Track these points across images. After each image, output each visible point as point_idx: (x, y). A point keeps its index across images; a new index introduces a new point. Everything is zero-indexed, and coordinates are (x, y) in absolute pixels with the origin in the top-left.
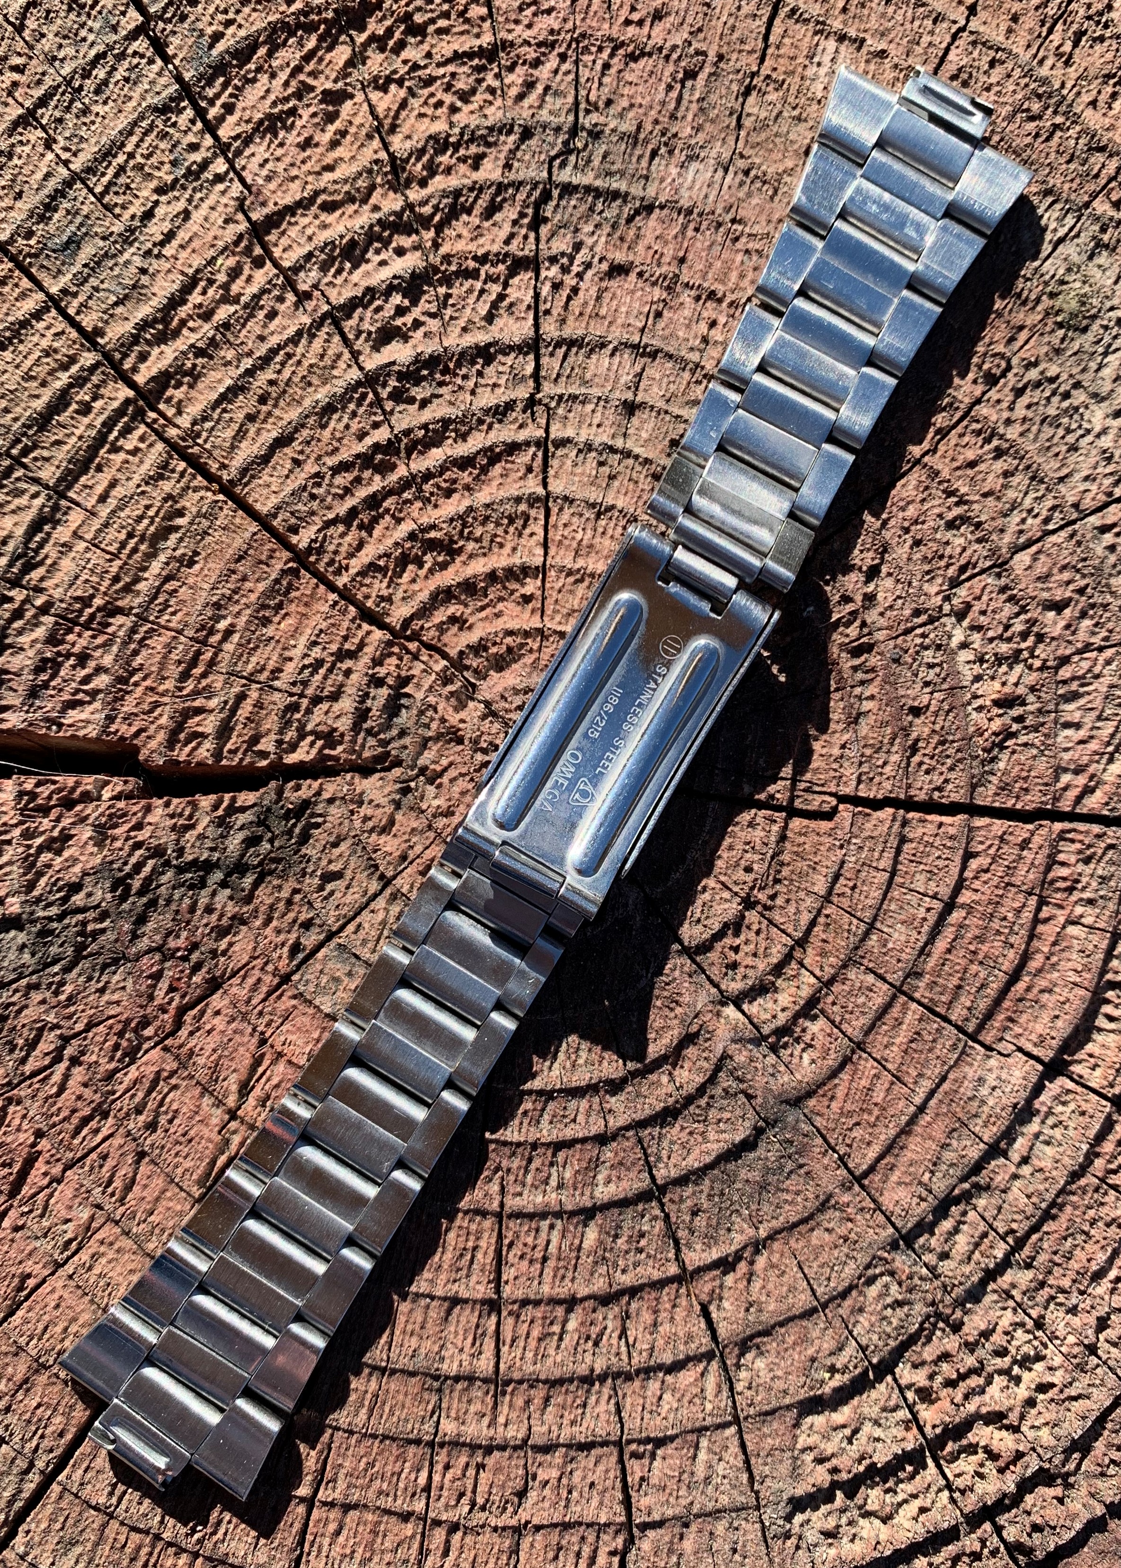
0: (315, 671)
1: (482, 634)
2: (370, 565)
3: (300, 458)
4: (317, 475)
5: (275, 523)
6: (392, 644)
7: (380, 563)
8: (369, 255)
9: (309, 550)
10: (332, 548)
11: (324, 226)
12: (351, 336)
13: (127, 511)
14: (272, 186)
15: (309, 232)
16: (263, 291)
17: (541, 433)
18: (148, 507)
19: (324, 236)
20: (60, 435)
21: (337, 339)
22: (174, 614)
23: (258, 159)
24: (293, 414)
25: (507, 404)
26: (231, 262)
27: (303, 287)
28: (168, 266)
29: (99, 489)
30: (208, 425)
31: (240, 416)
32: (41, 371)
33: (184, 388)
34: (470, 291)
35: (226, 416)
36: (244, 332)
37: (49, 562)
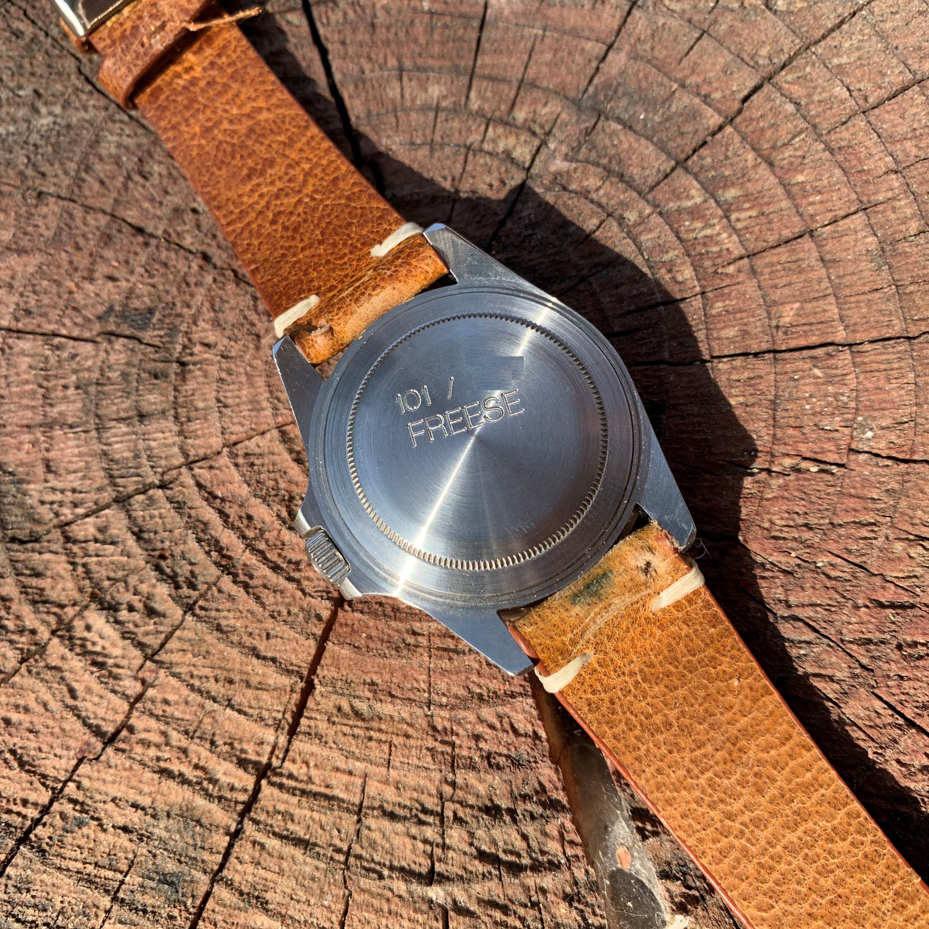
11: (89, 690)
12: (163, 636)
13: (353, 749)
14: (72, 743)
15: (96, 699)
16: (152, 715)
17: (184, 470)
18: (345, 735)
19: (96, 687)
20: (315, 827)
21: (167, 646)
22: (417, 681)
23: (57, 762)
24: (234, 653)
25: (171, 502)
26: (139, 749)
27: (138, 687)
28: (159, 797)
29: (345, 778)
30: (265, 714)
31: (250, 693)
32: (272, 864)
33: (245, 746)
34: (99, 564)
35: (253, 703)
36: (187, 717)
37: (415, 795)
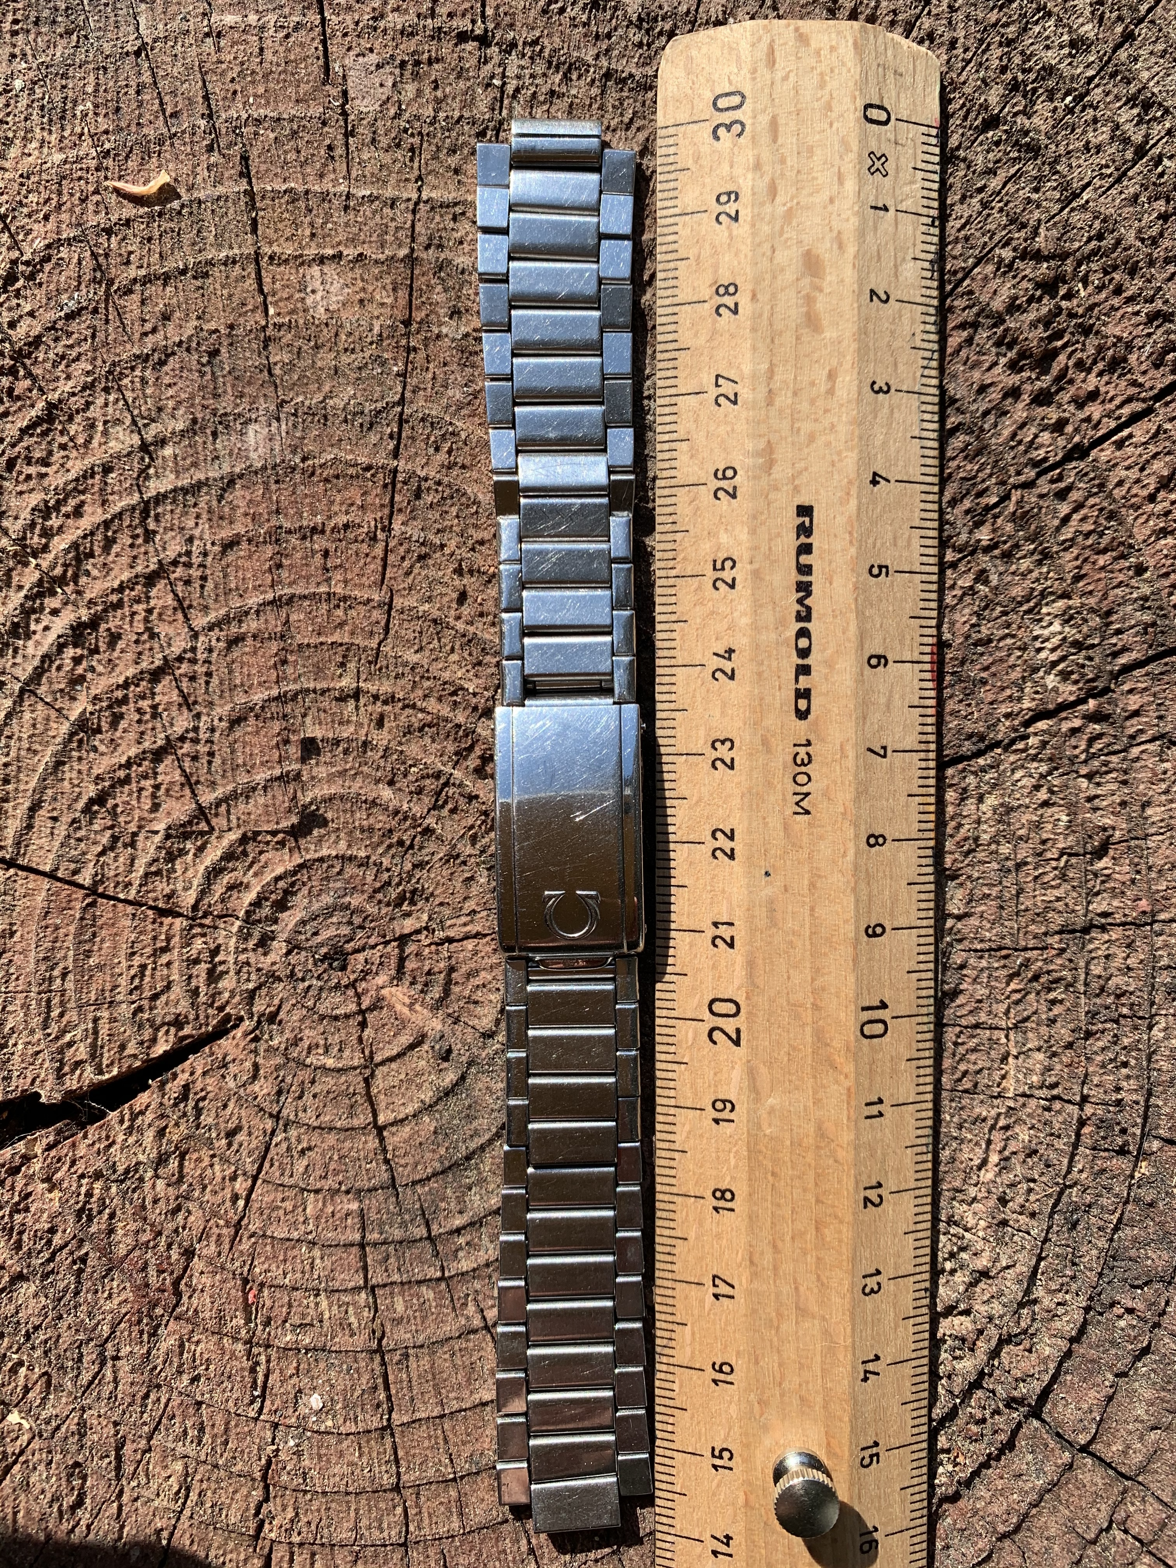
0: (143, 976)
1: (259, 888)
2: (147, 875)
3: (55, 814)
4: (74, 821)
5: (60, 874)
6: (192, 927)
7: (153, 869)
8: (33, 627)
9: (95, 884)
10: (112, 873)
12: (49, 699)
21: (40, 706)
22: (17, 979)
24: (34, 782)
34: (123, 618)
